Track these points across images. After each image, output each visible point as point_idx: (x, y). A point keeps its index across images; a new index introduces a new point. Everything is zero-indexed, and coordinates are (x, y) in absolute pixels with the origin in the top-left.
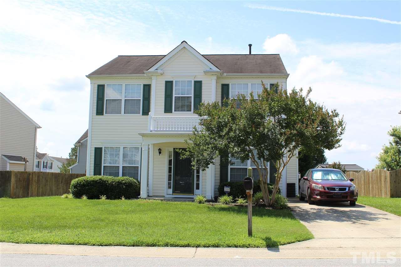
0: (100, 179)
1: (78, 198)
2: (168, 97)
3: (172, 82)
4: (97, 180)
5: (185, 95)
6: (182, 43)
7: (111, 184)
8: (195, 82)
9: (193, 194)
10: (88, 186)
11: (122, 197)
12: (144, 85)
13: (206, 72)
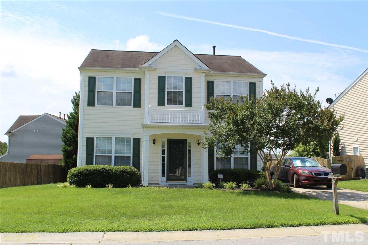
0: (103, 169)
1: (83, 187)
2: (161, 91)
3: (164, 77)
4: (100, 170)
5: (177, 89)
6: (174, 41)
7: (115, 173)
8: (186, 78)
9: (186, 182)
10: (91, 175)
11: (128, 185)
12: (135, 79)
13: (196, 70)
